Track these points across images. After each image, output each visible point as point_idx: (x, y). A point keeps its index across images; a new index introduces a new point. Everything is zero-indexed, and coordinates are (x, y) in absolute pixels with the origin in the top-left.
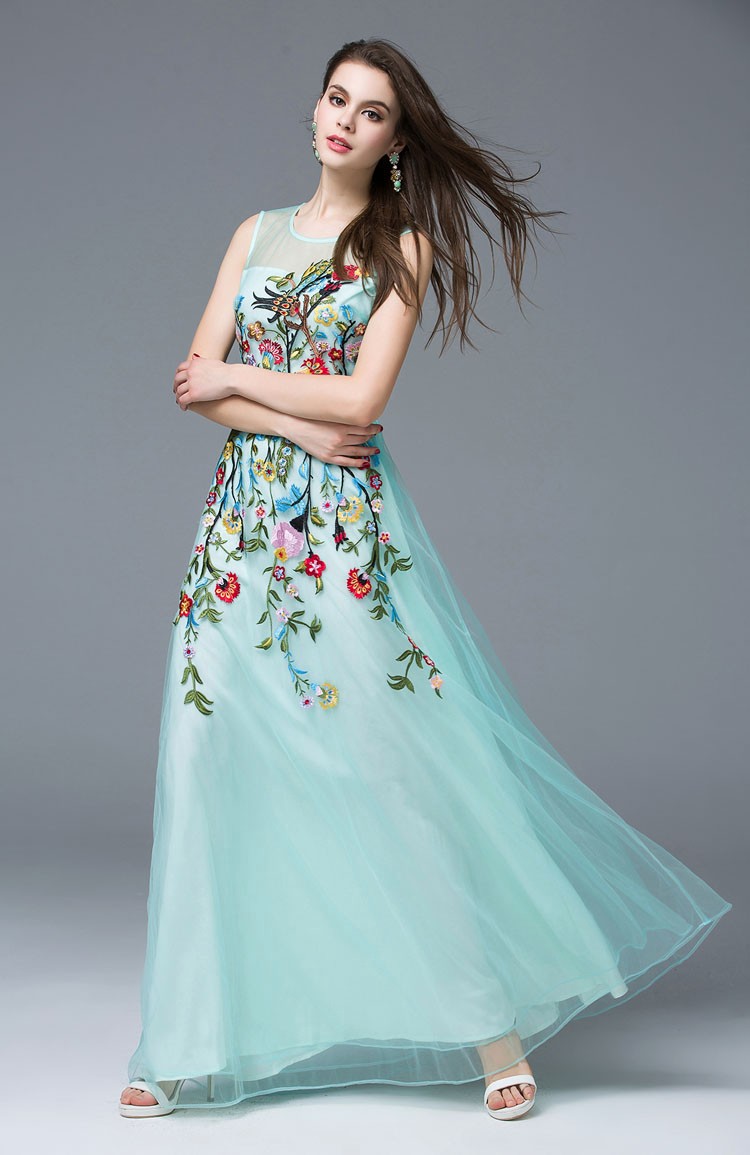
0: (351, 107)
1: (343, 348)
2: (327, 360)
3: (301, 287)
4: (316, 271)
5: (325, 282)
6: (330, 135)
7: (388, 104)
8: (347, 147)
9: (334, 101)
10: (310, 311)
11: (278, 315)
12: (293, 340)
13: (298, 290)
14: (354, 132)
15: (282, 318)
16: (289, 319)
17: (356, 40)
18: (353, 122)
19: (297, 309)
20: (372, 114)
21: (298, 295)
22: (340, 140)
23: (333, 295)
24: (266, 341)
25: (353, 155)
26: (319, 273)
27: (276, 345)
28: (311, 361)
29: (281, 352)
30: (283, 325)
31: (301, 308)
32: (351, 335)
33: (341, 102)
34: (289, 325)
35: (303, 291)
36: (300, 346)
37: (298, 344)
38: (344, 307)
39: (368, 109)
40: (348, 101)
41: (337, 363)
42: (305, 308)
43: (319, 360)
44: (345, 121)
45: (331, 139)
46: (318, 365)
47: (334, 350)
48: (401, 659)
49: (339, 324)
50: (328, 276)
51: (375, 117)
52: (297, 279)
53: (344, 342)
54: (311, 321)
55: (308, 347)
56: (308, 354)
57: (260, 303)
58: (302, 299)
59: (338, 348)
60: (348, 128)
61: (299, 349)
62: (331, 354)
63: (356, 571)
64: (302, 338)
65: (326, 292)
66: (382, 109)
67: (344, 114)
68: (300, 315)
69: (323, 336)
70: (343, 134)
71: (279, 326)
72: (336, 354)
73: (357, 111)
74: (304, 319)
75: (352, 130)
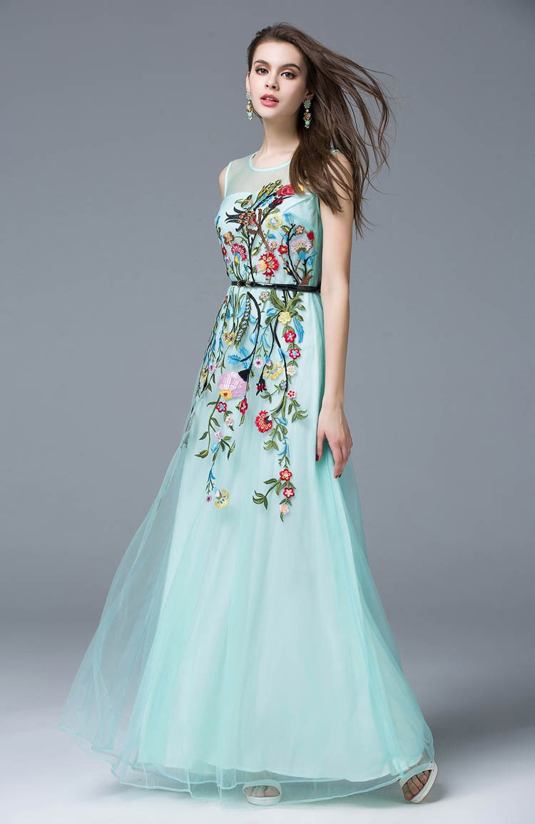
0: (273, 72)
1: (288, 244)
2: (277, 253)
3: (257, 204)
4: (266, 191)
5: (273, 199)
6: (263, 95)
7: (297, 65)
8: (276, 101)
9: (260, 72)
10: (263, 220)
11: (242, 225)
12: (252, 243)
13: (254, 207)
14: (279, 89)
15: (245, 228)
16: (249, 227)
17: (265, 27)
18: (277, 82)
19: (254, 220)
20: (288, 74)
21: (255, 210)
22: (270, 97)
23: (278, 207)
24: (236, 245)
25: (280, 106)
26: (268, 192)
27: (241, 247)
28: (266, 255)
29: (245, 252)
30: (246, 232)
31: (257, 219)
32: (293, 234)
33: (265, 71)
34: (250, 231)
35: (258, 206)
36: (258, 245)
37: (256, 244)
38: (286, 215)
39: (285, 71)
40: (270, 69)
41: (285, 256)
42: (260, 218)
43: (271, 255)
44: (271, 83)
45: (264, 98)
46: (271, 258)
47: (281, 246)
48: (267, 483)
49: (284, 227)
50: (274, 194)
51: (291, 76)
52: (254, 199)
53: (288, 240)
54: (264, 227)
55: (264, 245)
56: (263, 251)
57: (231, 218)
58: (257, 212)
59: (285, 244)
60: (274, 87)
61: (257, 248)
62: (280, 250)
63: (265, 413)
64: (259, 239)
65: (273, 206)
66: (295, 69)
67: (269, 78)
68: (256, 224)
69: (273, 237)
70: (271, 92)
71: (243, 234)
72: (283, 249)
73: (278, 74)
74: (259, 226)
75: (277, 88)
